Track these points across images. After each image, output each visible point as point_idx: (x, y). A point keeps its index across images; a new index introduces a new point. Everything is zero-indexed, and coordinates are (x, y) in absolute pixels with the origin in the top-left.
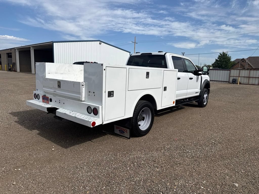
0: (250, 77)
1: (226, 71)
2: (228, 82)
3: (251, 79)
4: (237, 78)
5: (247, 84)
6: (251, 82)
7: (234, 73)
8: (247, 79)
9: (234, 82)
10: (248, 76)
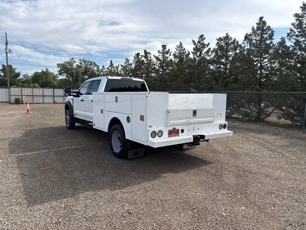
0: (34, 96)
1: (3, 89)
2: (9, 102)
3: (35, 98)
4: (20, 97)
5: (32, 103)
6: (35, 101)
7: (15, 91)
8: (31, 98)
9: (18, 102)
10: (32, 95)
